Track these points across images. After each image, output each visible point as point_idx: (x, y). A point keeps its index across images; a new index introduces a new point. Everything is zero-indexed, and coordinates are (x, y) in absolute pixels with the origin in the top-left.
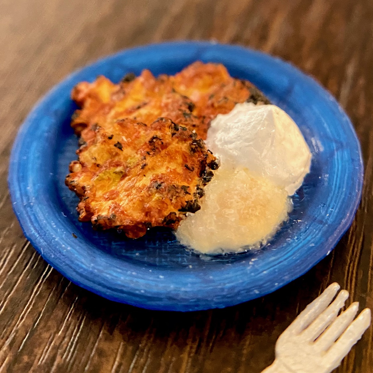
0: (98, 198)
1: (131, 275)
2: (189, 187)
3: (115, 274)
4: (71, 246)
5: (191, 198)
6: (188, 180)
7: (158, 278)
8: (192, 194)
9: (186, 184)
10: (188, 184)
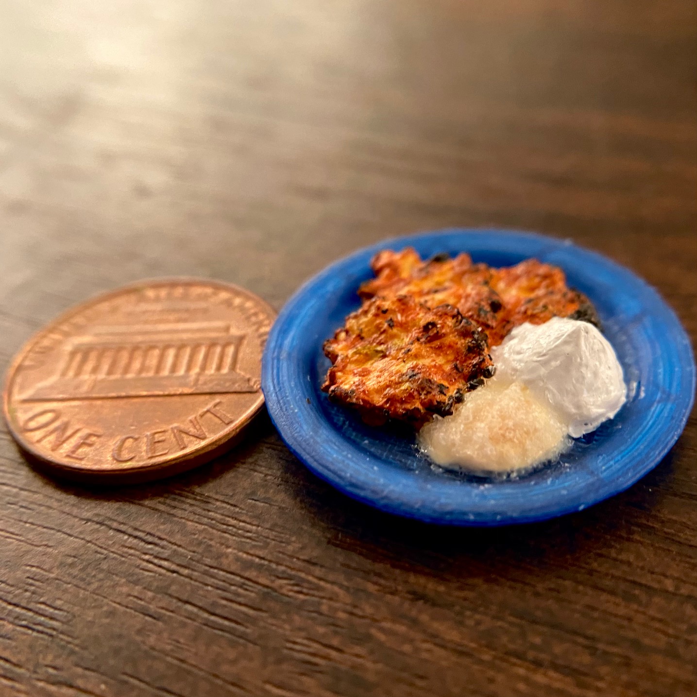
0: (347, 371)
1: (346, 457)
2: (448, 388)
3: (329, 450)
4: (300, 409)
5: (445, 400)
6: (451, 381)
7: (373, 468)
8: (447, 396)
9: (446, 384)
10: (449, 384)
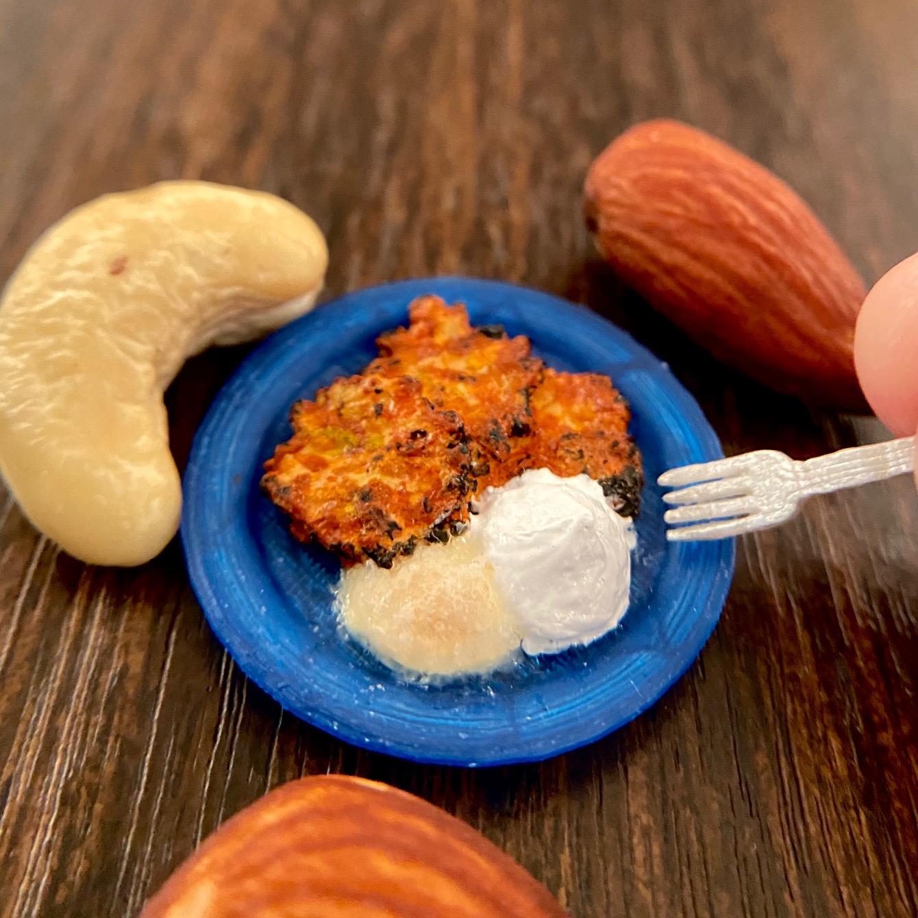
0: (299, 454)
1: (238, 578)
2: (401, 529)
5: (388, 546)
6: (410, 520)
7: (260, 607)
8: (394, 541)
9: (401, 523)
10: (407, 525)
